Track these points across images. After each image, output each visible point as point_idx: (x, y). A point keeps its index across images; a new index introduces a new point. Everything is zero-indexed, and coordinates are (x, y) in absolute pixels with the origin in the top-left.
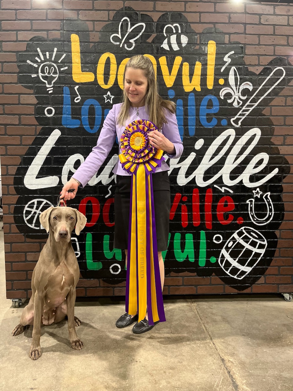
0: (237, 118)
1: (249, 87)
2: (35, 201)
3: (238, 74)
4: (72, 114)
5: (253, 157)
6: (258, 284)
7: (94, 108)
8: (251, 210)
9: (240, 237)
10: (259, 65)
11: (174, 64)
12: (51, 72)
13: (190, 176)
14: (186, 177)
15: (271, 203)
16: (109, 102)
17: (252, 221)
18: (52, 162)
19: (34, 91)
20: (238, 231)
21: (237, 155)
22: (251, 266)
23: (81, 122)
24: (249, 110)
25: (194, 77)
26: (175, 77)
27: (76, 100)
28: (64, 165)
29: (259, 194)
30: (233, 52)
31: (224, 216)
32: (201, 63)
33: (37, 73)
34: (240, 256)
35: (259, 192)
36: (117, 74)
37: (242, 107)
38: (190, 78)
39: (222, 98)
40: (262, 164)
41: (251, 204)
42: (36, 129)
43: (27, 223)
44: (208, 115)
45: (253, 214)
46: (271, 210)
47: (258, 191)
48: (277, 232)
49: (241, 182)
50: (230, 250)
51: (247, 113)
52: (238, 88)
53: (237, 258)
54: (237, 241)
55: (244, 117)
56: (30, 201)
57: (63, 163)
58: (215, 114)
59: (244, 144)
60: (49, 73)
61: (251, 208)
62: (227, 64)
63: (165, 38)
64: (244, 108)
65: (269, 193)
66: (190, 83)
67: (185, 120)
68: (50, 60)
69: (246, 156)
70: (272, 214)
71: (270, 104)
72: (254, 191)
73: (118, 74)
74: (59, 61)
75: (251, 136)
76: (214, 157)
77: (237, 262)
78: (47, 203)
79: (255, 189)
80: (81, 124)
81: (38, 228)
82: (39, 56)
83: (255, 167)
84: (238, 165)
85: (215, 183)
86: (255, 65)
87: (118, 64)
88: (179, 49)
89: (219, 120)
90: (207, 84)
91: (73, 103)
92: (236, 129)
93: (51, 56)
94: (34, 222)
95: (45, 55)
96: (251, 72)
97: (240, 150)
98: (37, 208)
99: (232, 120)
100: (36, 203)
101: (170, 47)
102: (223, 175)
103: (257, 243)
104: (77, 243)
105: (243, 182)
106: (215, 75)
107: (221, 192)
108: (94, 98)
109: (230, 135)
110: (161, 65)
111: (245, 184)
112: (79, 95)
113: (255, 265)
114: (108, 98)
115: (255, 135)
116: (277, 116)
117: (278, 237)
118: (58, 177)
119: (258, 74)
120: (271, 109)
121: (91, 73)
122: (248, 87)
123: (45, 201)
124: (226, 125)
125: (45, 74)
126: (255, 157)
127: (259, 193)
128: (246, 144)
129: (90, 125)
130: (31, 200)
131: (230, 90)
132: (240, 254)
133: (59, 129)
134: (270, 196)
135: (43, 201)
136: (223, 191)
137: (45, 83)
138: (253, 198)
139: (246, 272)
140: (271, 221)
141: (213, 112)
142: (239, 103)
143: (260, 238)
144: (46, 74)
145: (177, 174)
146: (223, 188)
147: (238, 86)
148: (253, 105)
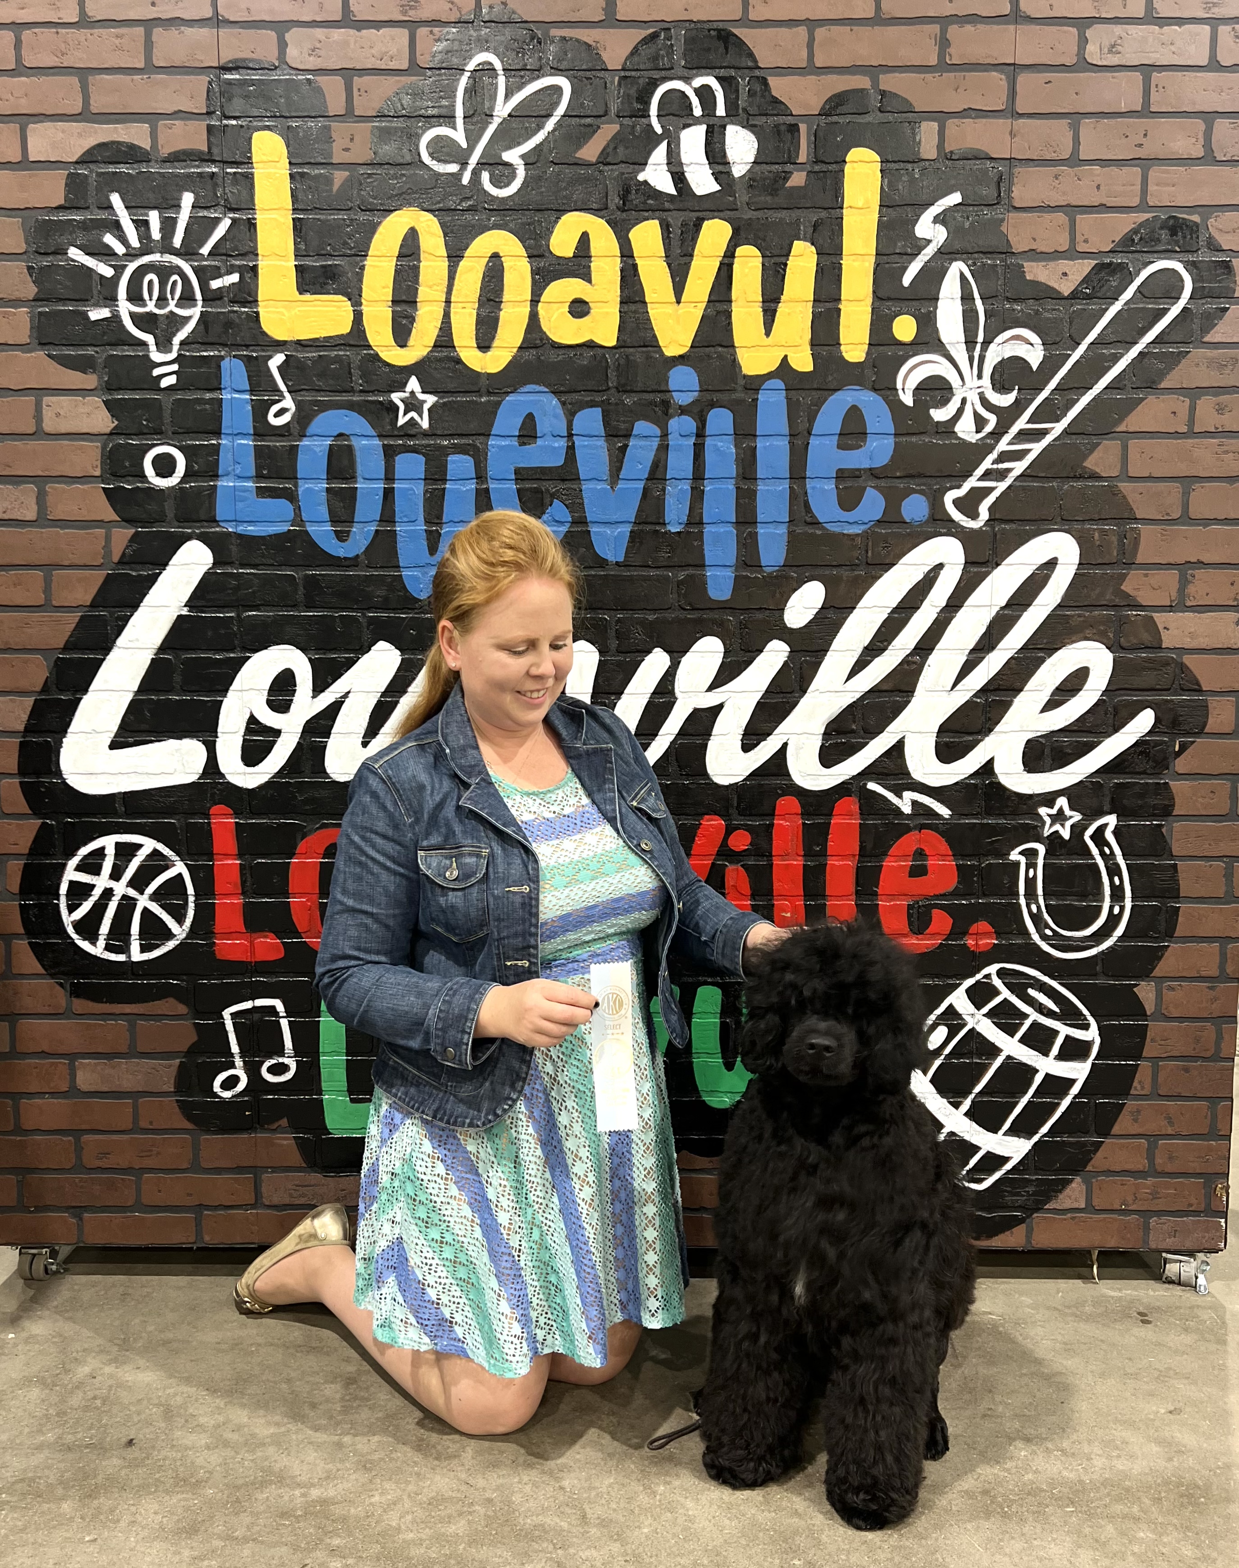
0: (973, 489)
1: (1028, 351)
2: (109, 842)
3: (976, 295)
4: (259, 476)
5: (1042, 661)
6: (1055, 1211)
7: (350, 448)
8: (1031, 894)
9: (979, 1007)
10: (1072, 253)
11: (696, 253)
12: (169, 296)
13: (763, 743)
14: (747, 747)
15: (1118, 866)
16: (417, 423)
17: (1036, 937)
18: (177, 678)
19: (100, 378)
20: (969, 982)
21: (972, 651)
22: (1029, 1135)
23: (298, 510)
24: (1028, 451)
25: (782, 309)
26: (699, 313)
27: (277, 415)
28: (224, 691)
29: (1068, 824)
30: (955, 198)
31: (910, 916)
32: (813, 249)
33: (111, 299)
34: (978, 1088)
35: (1068, 812)
36: (448, 302)
37: (998, 442)
38: (765, 311)
39: (908, 399)
40: (1081, 693)
41: (1031, 865)
42: (108, 538)
43: (74, 936)
44: (842, 475)
45: (1039, 907)
46: (1117, 894)
47: (1061, 811)
48: (1146, 992)
49: (988, 768)
50: (937, 1063)
51: (1019, 467)
52: (976, 354)
53: (965, 1097)
54: (965, 1025)
55: (1002, 486)
56: (85, 844)
57: (223, 684)
58: (874, 474)
59: (1003, 604)
60: (162, 300)
61: (1030, 883)
62: (929, 252)
63: (656, 141)
64: (1003, 445)
65: (1111, 820)
66: (768, 334)
67: (741, 501)
68: (166, 247)
69: (1009, 654)
70: (1122, 909)
71: (1122, 428)
72: (1043, 811)
73: (453, 299)
74: (205, 250)
75: (1035, 567)
76: (868, 663)
77: (966, 1114)
78: (155, 853)
79: (1049, 799)
80: (298, 519)
81: (121, 958)
82: (116, 228)
83: (1052, 704)
84: (975, 696)
85: (871, 772)
86: (1056, 255)
87: (455, 256)
88: (717, 188)
89: (894, 501)
90: (842, 341)
91: (262, 429)
92: (966, 537)
93: (168, 226)
94: (105, 928)
95: (142, 225)
96: (1036, 284)
97: (983, 630)
98: (116, 875)
99: (950, 497)
100: (110, 851)
101: (679, 178)
102: (906, 740)
103: (1056, 1033)
104: (284, 1023)
105: (998, 768)
106: (878, 296)
107: (898, 811)
108: (351, 406)
109: (940, 566)
110: (638, 261)
111: (1004, 780)
112: (287, 394)
113: (1045, 1129)
114: (413, 404)
115: (1052, 564)
116: (1150, 478)
117: (1148, 1013)
118: (204, 743)
119: (1066, 294)
120: (1125, 448)
121: (340, 297)
122: (1020, 350)
123: (149, 845)
124: (924, 519)
125: (144, 305)
126: (1049, 662)
127: (1066, 819)
128: (1009, 605)
129: (334, 521)
130: (93, 839)
131: (942, 368)
132: (978, 1080)
133: (204, 539)
134: (1116, 833)
135: (140, 846)
136: (907, 809)
137: (144, 344)
138: (1038, 840)
139: (1006, 1159)
140: (1120, 939)
141: (866, 465)
142: (980, 422)
143: (1069, 1015)
144: (151, 307)
145: (707, 734)
146: (908, 795)
147: (978, 347)
148: (1044, 433)
